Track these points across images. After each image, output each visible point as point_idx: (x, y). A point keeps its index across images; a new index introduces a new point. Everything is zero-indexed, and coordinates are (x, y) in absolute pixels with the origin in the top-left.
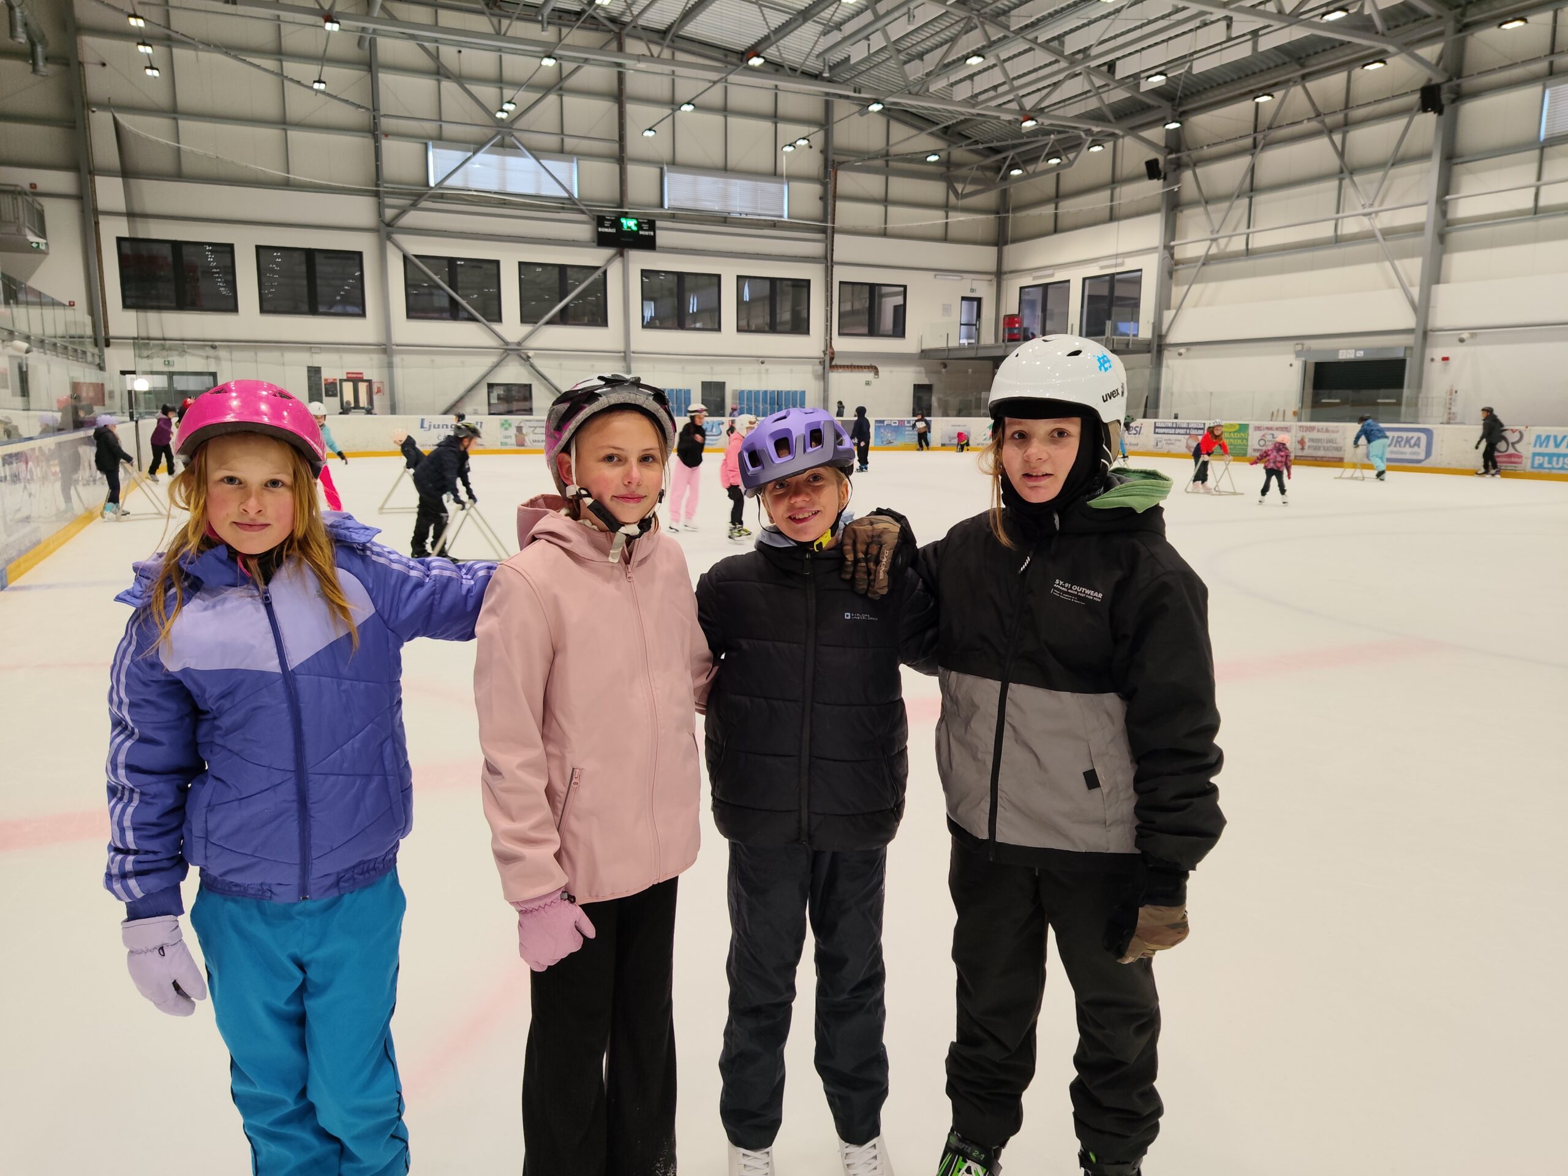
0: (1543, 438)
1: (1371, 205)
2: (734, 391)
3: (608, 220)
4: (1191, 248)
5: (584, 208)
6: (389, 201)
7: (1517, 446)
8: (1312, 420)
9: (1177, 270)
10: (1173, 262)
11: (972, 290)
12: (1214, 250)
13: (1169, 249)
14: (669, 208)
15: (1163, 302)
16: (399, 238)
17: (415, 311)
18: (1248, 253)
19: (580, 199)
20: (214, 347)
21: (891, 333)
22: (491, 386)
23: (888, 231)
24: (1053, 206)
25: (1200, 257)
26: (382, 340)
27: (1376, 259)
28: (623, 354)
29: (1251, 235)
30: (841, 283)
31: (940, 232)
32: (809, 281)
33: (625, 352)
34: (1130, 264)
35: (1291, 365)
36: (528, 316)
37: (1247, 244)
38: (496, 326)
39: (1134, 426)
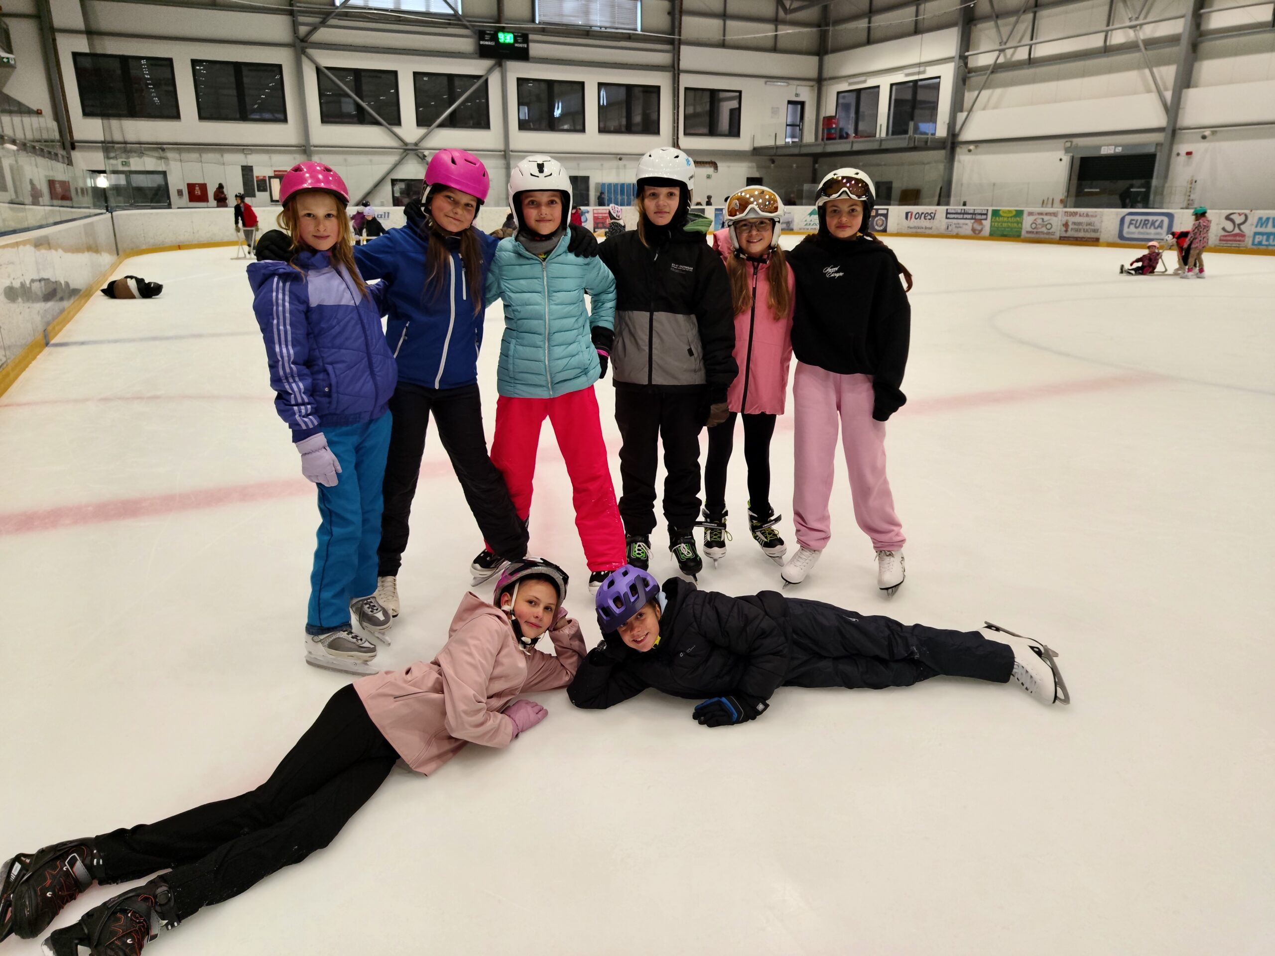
0: (1264, 219)
1: (1137, 18)
2: (597, 184)
3: (488, 34)
4: (983, 59)
5: (468, 24)
6: (301, 19)
7: (1242, 227)
8: (1075, 207)
9: (969, 78)
10: (966, 70)
11: (797, 95)
12: (1001, 60)
13: (963, 58)
14: (540, 23)
15: (957, 105)
16: (312, 52)
17: (328, 117)
18: (1031, 62)
19: (464, 15)
20: (163, 150)
21: (727, 132)
22: (394, 182)
23: (726, 43)
24: (866, 20)
25: (990, 65)
26: (302, 142)
27: (1139, 67)
28: (503, 153)
29: (1033, 46)
30: (686, 89)
31: (770, 44)
32: (658, 88)
33: (505, 151)
34: (931, 72)
35: (1061, 160)
36: (423, 120)
37: (1030, 54)
38: (396, 129)
39: (929, 212)
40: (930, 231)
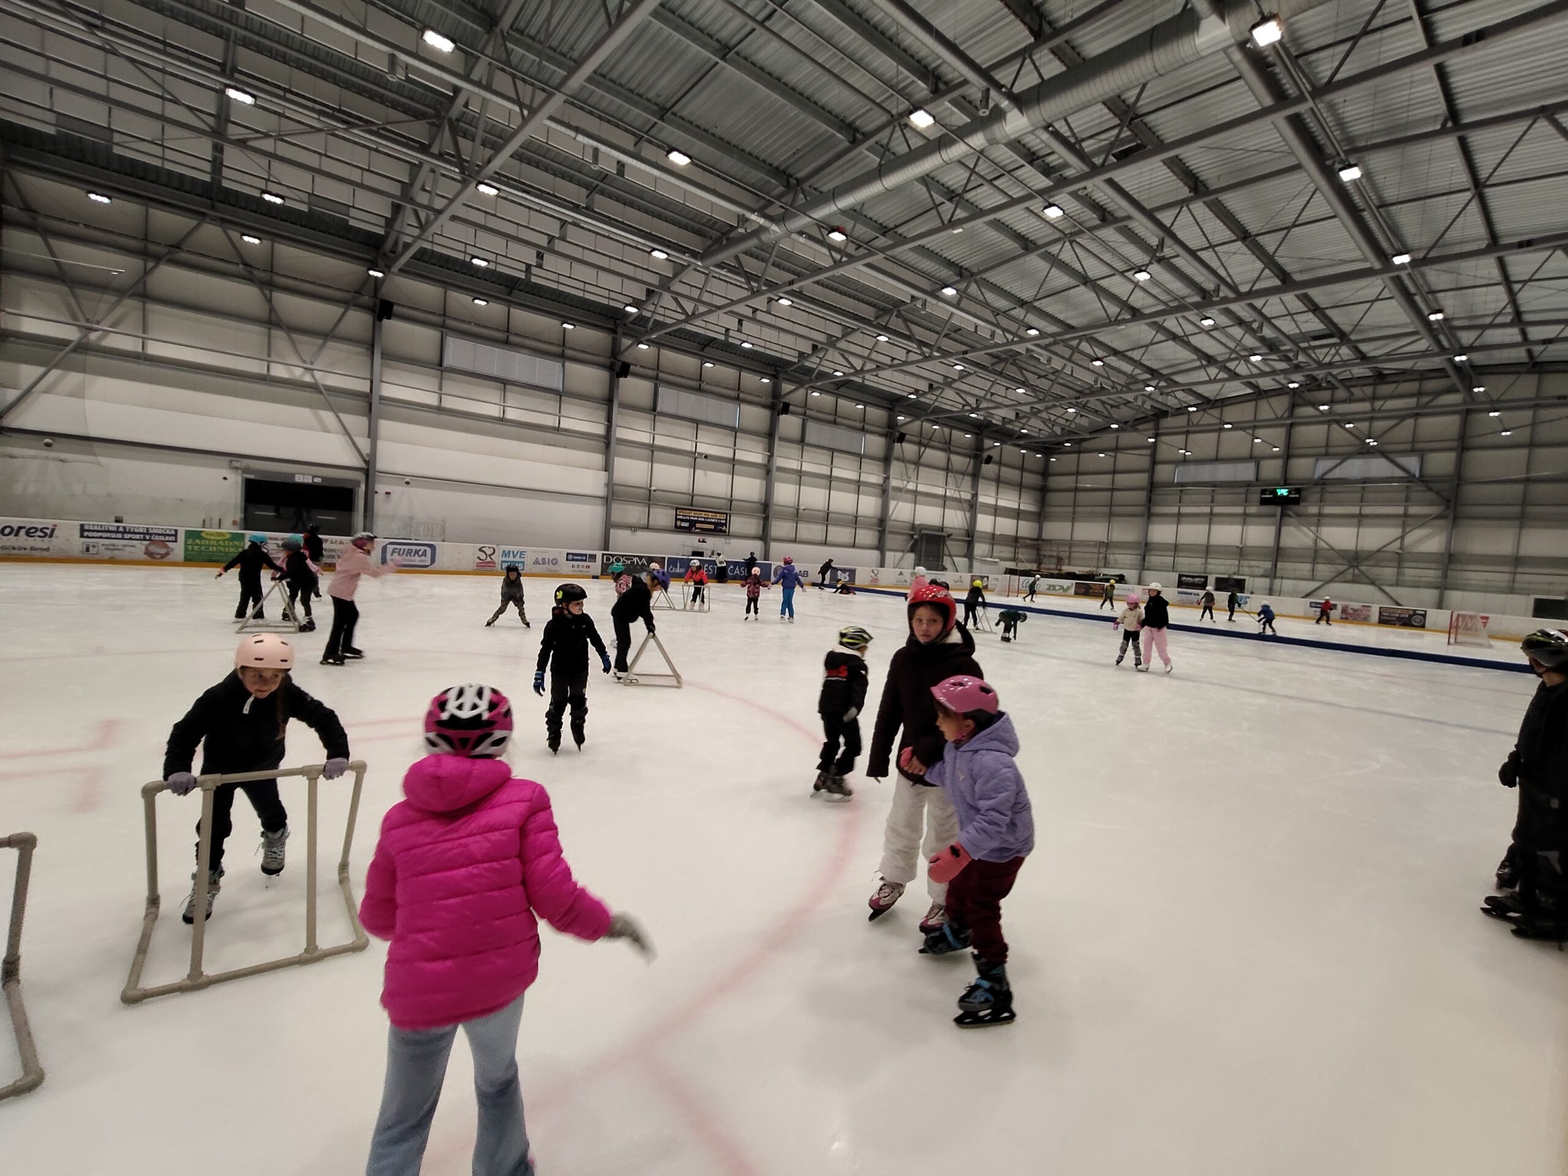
0: (506, 552)
1: (312, 363)
4: (37, 326)
7: (492, 557)
12: (86, 339)
25: (64, 340)
27: (315, 407)
29: (149, 341)
35: (225, 478)
39: (40, 526)
40: (45, 554)
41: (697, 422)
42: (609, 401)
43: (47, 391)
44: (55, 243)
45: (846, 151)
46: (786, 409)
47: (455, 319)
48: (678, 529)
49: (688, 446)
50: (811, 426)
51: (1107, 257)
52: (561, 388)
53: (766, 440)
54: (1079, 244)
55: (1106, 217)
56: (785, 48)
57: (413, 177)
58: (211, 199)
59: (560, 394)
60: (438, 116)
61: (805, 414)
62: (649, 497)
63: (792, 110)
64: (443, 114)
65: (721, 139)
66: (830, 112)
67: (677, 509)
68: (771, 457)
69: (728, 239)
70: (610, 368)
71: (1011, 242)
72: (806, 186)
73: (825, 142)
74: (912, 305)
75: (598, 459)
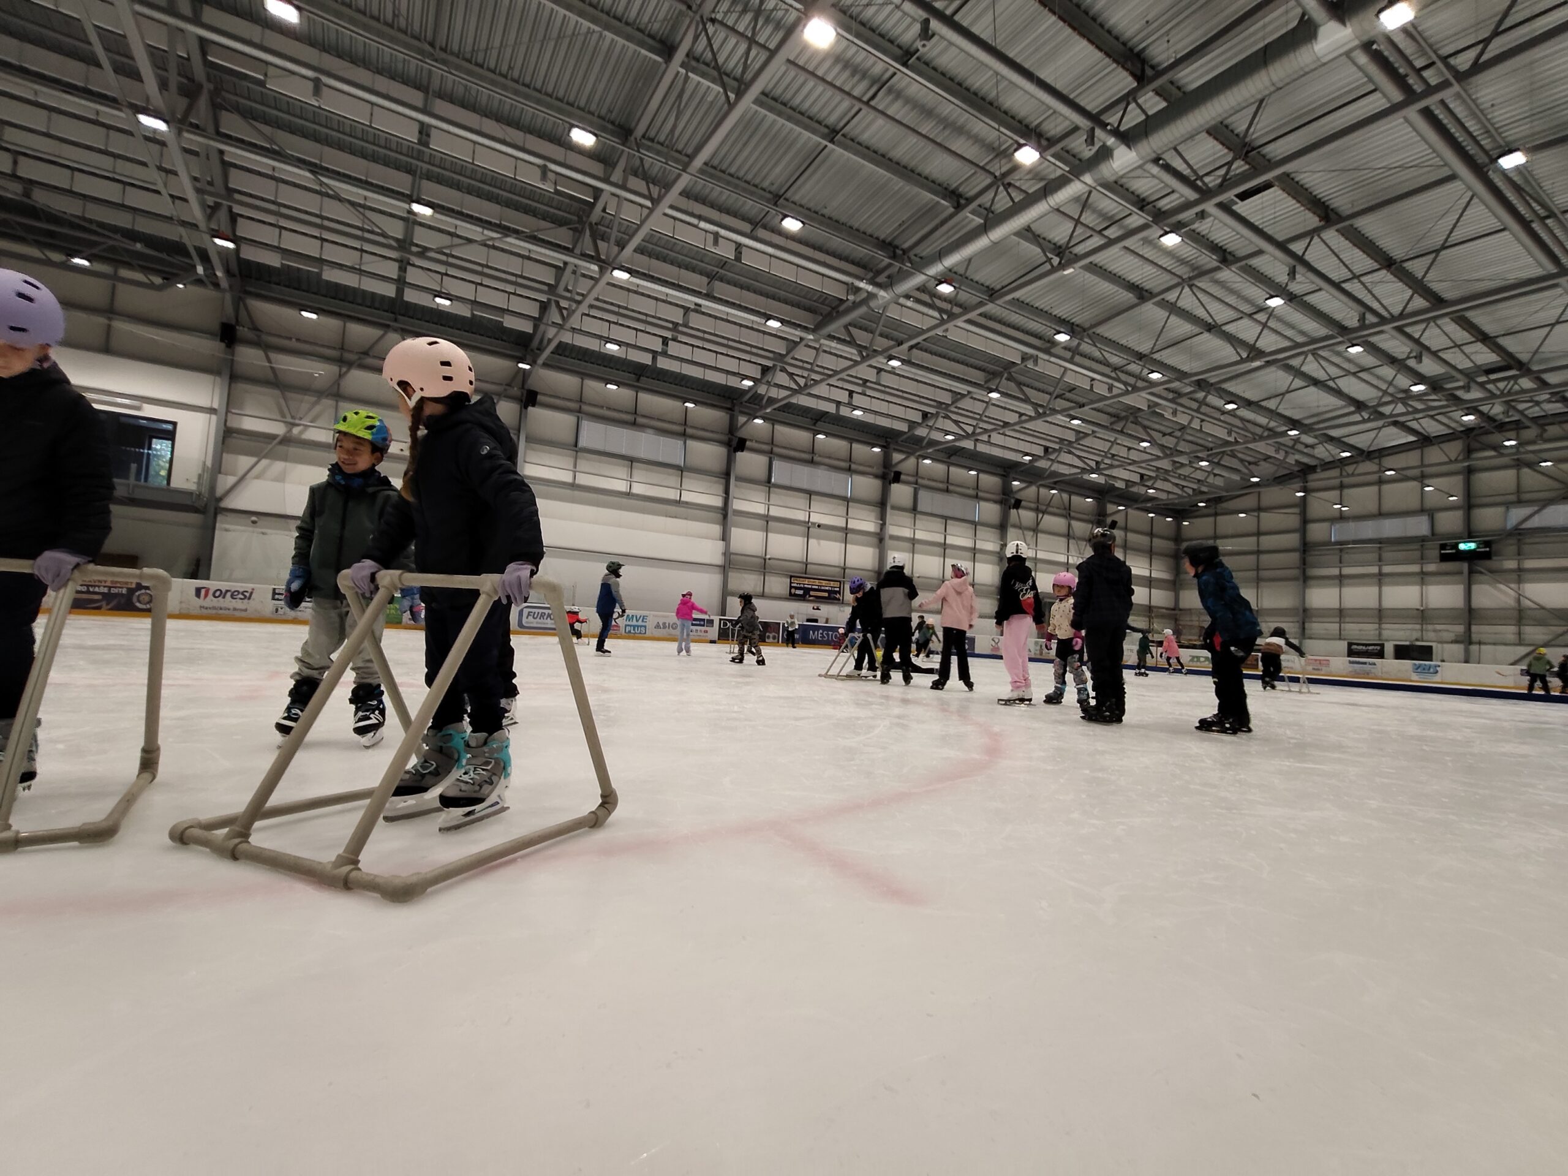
15: (216, 465)
25: (277, 435)
34: (154, 412)
39: (241, 590)
40: (243, 614)
41: (810, 493)
42: (726, 475)
43: (257, 477)
44: (273, 355)
45: (951, 216)
46: (897, 478)
47: (590, 404)
48: (792, 597)
49: (801, 516)
50: (923, 494)
51: (1231, 300)
52: (682, 464)
53: (878, 509)
54: (1199, 288)
55: (1226, 257)
56: (890, 125)
57: (558, 279)
58: (392, 313)
59: (681, 470)
60: (580, 221)
61: (916, 483)
62: (764, 566)
63: (898, 183)
64: (584, 219)
65: (830, 218)
66: (933, 182)
67: (791, 577)
68: (883, 526)
69: (838, 312)
70: (728, 444)
71: (1125, 293)
72: (911, 254)
73: (930, 210)
74: (1022, 366)
75: (716, 529)
